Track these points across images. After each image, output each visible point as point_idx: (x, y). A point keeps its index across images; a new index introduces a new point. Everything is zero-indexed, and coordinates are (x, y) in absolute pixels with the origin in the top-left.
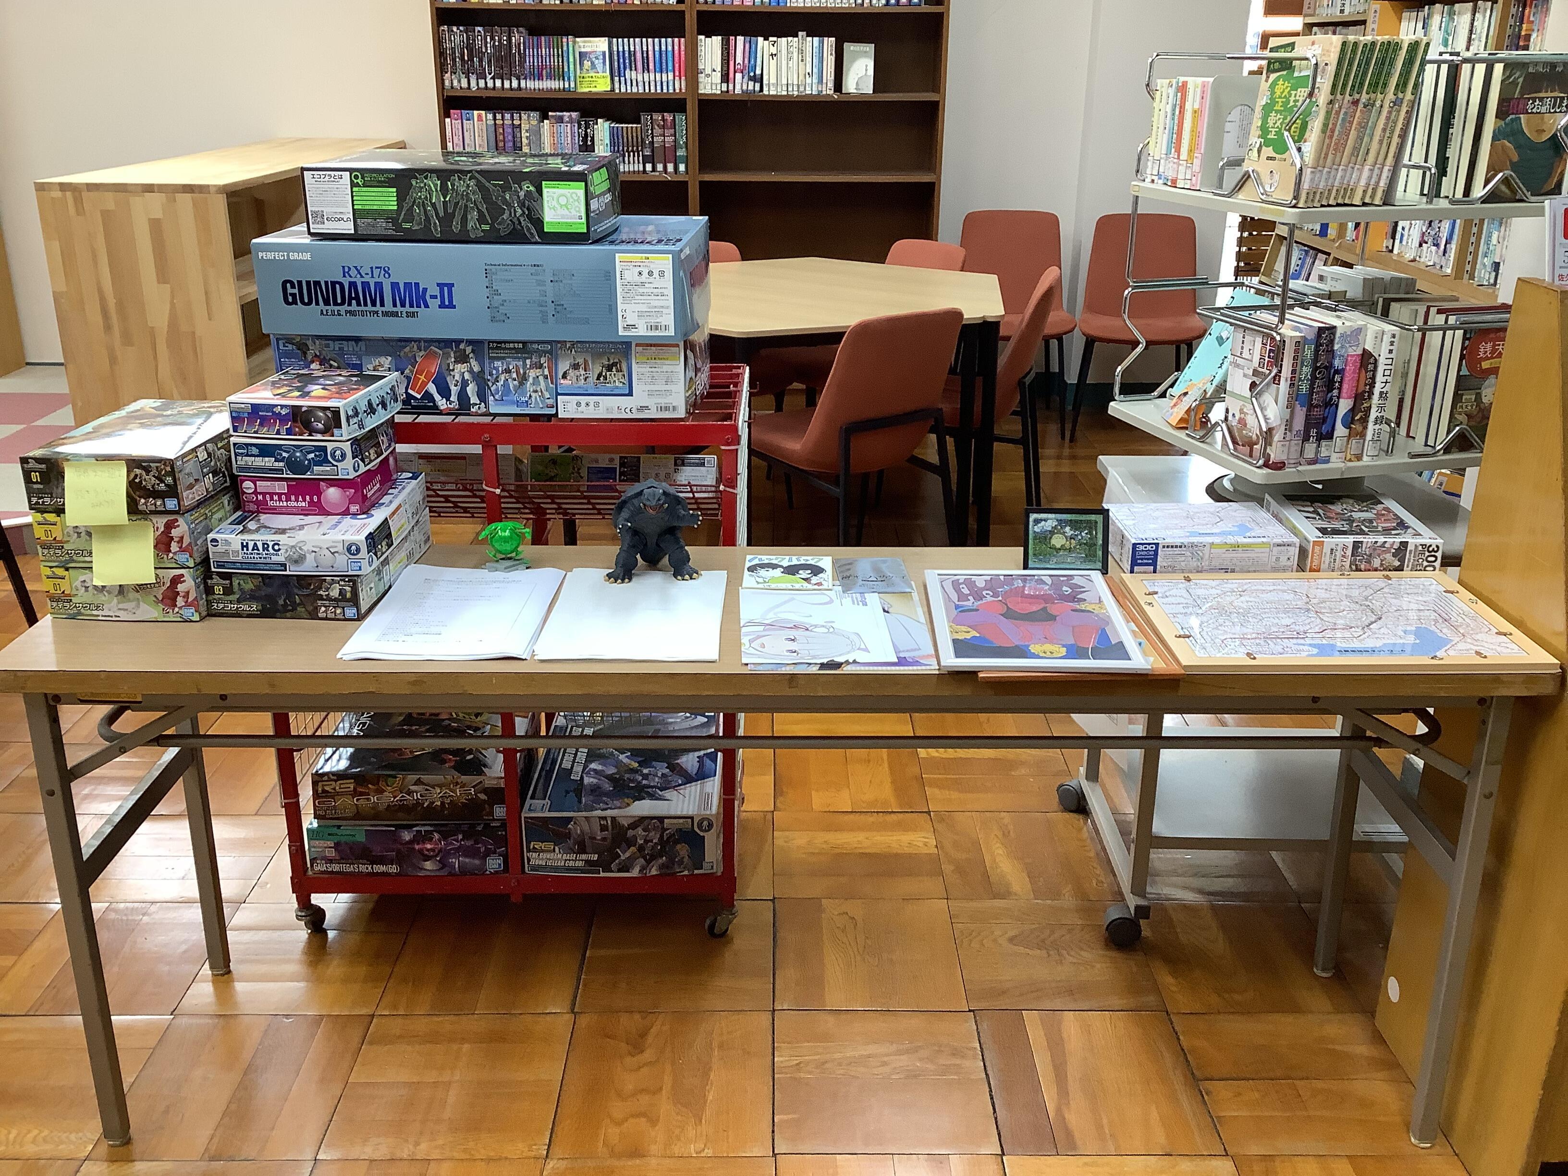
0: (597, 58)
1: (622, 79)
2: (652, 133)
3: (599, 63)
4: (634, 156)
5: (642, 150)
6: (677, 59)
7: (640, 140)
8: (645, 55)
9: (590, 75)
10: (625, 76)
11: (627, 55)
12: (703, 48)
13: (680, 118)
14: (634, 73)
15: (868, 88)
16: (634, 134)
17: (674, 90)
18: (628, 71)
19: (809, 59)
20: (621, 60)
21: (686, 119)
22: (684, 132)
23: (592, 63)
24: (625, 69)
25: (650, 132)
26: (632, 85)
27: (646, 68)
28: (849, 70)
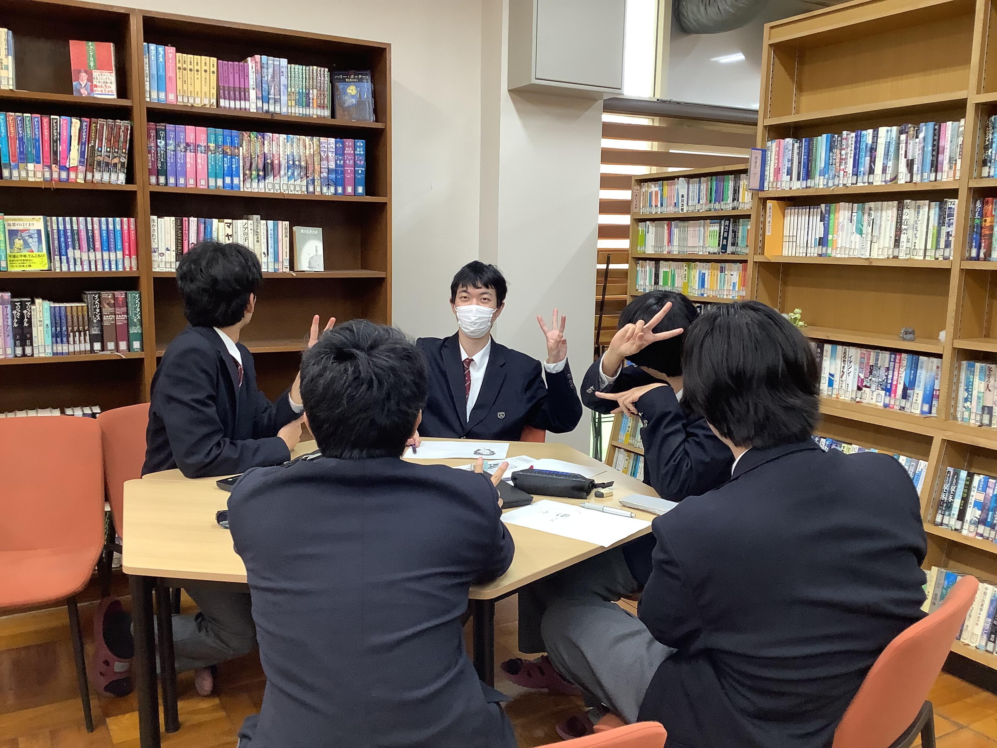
0: (30, 236)
1: (64, 258)
2: (101, 312)
3: (33, 243)
4: (80, 336)
5: (88, 330)
6: (126, 239)
7: (86, 319)
8: (90, 234)
9: (23, 254)
10: (67, 255)
11: (69, 234)
12: (156, 228)
13: (133, 296)
14: (77, 252)
15: (319, 266)
16: (80, 314)
17: (124, 268)
18: (70, 252)
19: (264, 240)
20: (62, 239)
21: (140, 297)
22: (138, 310)
23: (25, 242)
24: (67, 248)
25: (98, 310)
26: (75, 264)
27: (91, 247)
28: (301, 250)
